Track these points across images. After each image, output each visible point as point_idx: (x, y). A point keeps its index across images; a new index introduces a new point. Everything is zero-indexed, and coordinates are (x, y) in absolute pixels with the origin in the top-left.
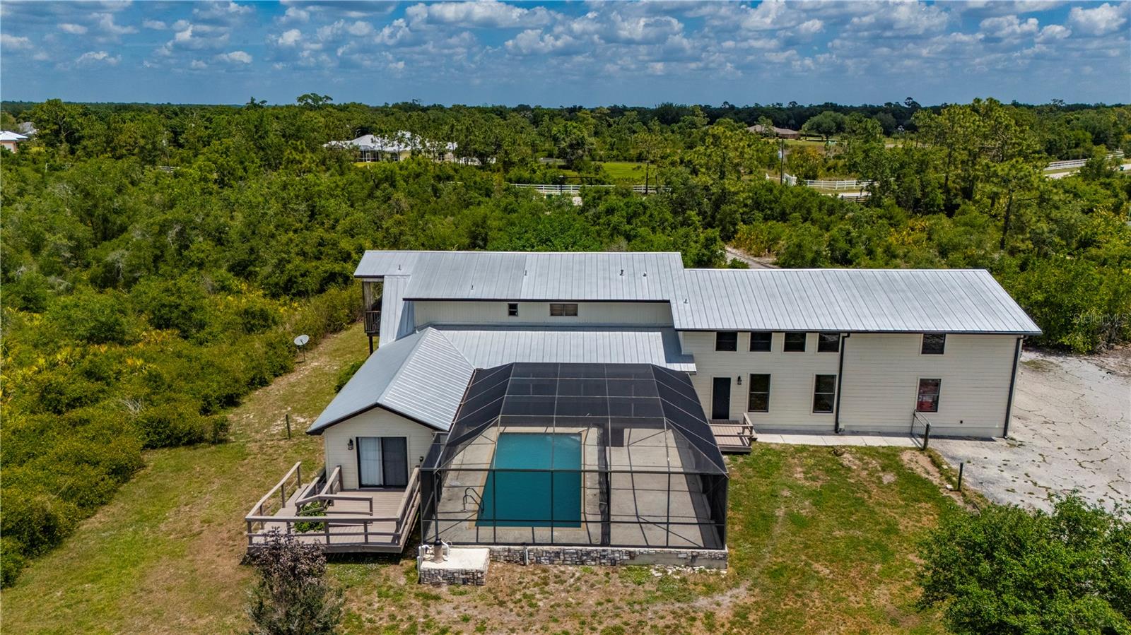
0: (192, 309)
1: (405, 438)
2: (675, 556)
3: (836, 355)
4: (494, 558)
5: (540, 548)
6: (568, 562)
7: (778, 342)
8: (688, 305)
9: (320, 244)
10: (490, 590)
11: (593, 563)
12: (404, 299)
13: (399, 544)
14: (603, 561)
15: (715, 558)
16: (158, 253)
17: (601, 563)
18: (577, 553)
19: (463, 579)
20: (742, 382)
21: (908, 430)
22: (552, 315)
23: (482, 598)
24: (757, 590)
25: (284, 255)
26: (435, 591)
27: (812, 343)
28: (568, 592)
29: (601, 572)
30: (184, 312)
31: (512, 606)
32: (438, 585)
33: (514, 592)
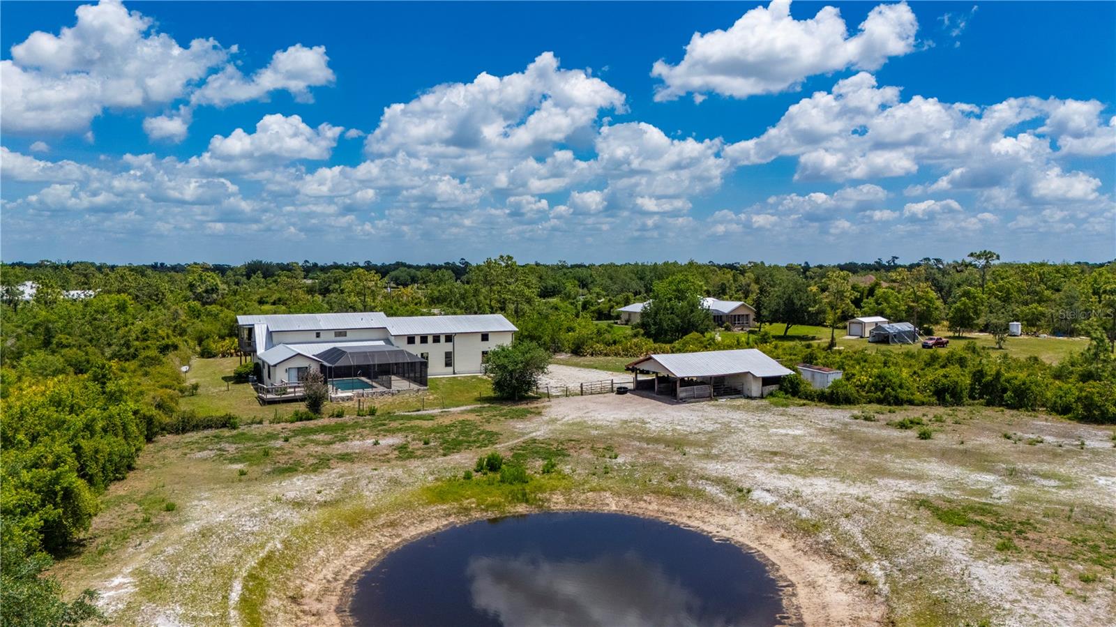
1: (307, 367)
3: (451, 344)
8: (393, 328)
12: (265, 332)
15: (425, 390)
18: (381, 392)
21: (479, 371)
22: (337, 336)
27: (443, 339)
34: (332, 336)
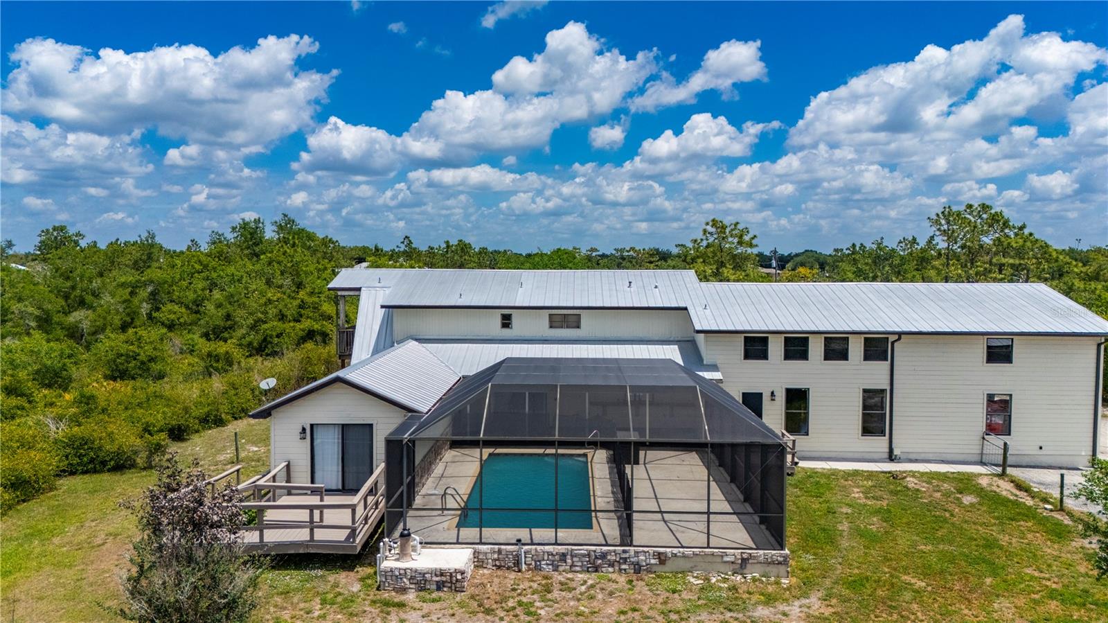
0: (152, 359)
1: (371, 426)
2: (719, 560)
3: (885, 365)
4: (479, 562)
5: (539, 548)
6: (578, 569)
7: (816, 348)
8: (708, 312)
9: (300, 307)
10: (472, 597)
11: (611, 569)
12: (382, 307)
13: (354, 541)
14: (624, 567)
15: (772, 563)
16: (128, 319)
17: (620, 570)
18: (589, 555)
19: (437, 582)
20: (776, 398)
21: (977, 458)
22: (551, 327)
23: (461, 605)
24: (834, 601)
25: (260, 315)
26: (399, 598)
27: (856, 348)
28: (579, 600)
29: (622, 579)
30: (143, 363)
31: (502, 614)
32: (404, 590)
33: (505, 599)
34: (540, 325)
